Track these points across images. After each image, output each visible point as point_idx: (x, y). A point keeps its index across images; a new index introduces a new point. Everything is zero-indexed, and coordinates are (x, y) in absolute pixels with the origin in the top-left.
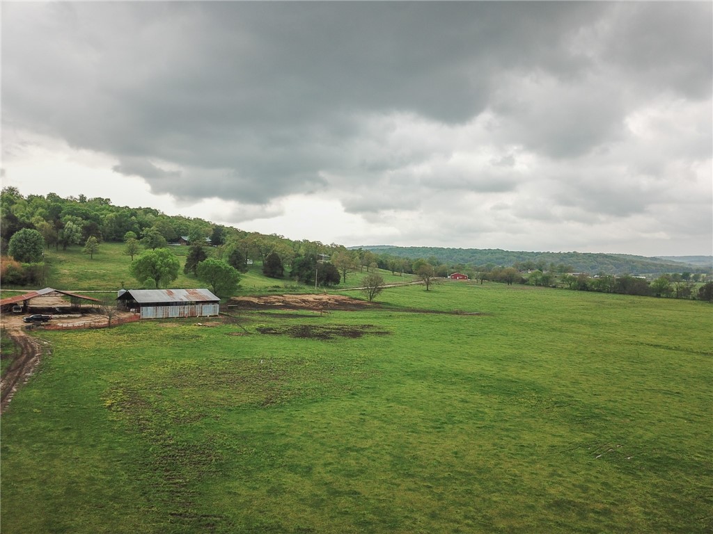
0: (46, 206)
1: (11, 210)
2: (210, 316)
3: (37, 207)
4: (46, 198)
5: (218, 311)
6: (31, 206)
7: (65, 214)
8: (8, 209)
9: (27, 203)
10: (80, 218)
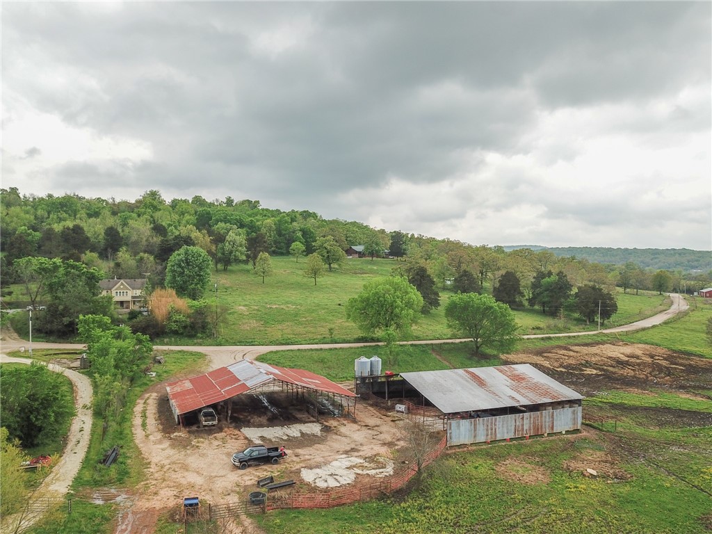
0: (193, 212)
1: (156, 218)
2: (567, 432)
3: (183, 214)
4: (190, 202)
5: (580, 421)
6: (177, 213)
7: (217, 221)
8: (152, 217)
9: (171, 209)
10: (235, 227)
